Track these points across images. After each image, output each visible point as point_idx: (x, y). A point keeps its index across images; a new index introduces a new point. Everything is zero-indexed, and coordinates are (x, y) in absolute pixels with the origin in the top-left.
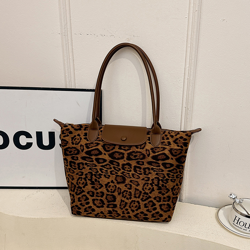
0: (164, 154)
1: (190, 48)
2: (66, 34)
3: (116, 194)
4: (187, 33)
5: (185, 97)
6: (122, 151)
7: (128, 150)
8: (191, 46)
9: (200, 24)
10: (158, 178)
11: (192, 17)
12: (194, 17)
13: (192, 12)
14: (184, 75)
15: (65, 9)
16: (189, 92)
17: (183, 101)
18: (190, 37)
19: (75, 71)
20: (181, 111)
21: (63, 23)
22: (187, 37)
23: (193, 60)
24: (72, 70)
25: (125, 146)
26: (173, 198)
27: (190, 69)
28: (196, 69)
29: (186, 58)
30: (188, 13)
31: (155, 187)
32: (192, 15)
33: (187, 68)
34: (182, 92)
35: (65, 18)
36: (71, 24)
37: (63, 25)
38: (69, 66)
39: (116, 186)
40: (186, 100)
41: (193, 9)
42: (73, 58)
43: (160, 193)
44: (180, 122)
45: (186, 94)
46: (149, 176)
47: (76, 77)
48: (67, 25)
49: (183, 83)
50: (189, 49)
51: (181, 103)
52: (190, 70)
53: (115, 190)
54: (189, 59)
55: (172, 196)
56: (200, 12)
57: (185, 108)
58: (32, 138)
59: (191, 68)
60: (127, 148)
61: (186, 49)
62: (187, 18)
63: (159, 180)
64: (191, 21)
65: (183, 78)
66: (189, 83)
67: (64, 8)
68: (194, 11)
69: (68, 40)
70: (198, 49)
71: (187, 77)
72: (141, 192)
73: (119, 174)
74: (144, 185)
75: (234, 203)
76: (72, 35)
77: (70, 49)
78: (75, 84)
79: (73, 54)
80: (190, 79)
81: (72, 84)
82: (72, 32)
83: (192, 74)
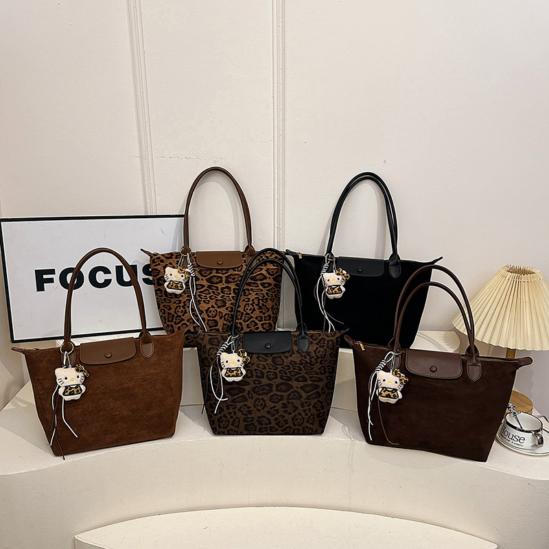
0: (261, 274)
1: (278, 170)
3: (217, 318)
6: (220, 275)
7: (226, 273)
8: (278, 167)
9: (284, 147)
10: (258, 298)
11: (276, 140)
12: (279, 140)
16: (279, 212)
17: (274, 221)
19: (157, 196)
20: (273, 231)
21: (144, 146)
22: (274, 159)
25: (222, 270)
26: (274, 317)
30: (273, 136)
31: (256, 307)
35: (146, 140)
36: (152, 147)
37: (144, 148)
38: (150, 191)
39: (217, 311)
40: (278, 220)
41: (278, 133)
42: (154, 182)
43: (261, 312)
45: (277, 214)
46: (249, 296)
48: (148, 148)
49: (273, 204)
51: (272, 224)
52: (279, 190)
53: (216, 314)
54: (277, 179)
55: (272, 315)
56: (284, 136)
57: (277, 228)
58: (111, 273)
60: (224, 272)
61: (274, 170)
62: (273, 141)
63: (259, 300)
64: (276, 144)
65: (273, 198)
66: (279, 203)
68: (278, 135)
69: (149, 163)
70: (284, 170)
71: (277, 197)
72: (242, 313)
73: (219, 298)
74: (245, 306)
76: (153, 158)
77: (151, 173)
78: (157, 211)
79: (154, 178)
80: (280, 199)
81: (154, 210)
82: (153, 155)
83: (281, 194)
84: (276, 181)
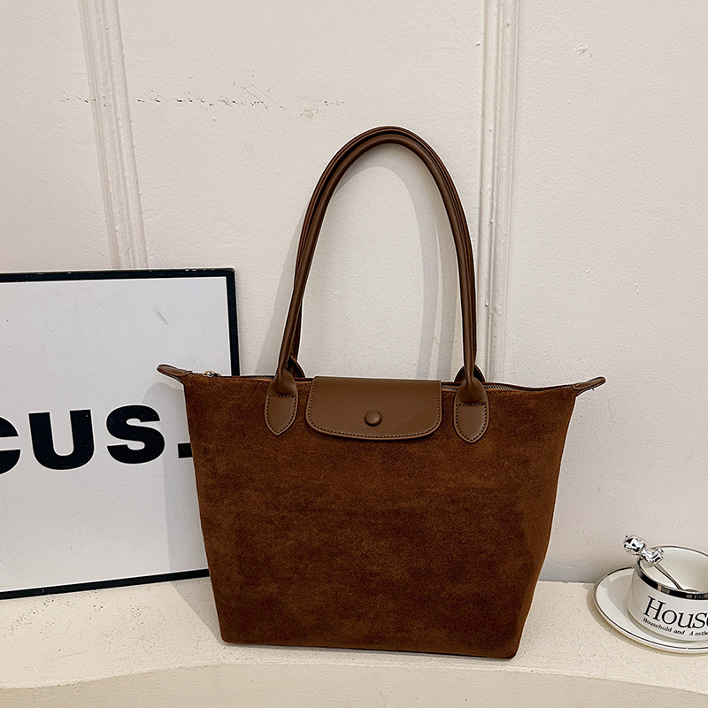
1: (495, 136)
2: (111, 102)
4: (484, 92)
5: (485, 275)
8: (495, 127)
9: (518, 64)
11: (495, 41)
12: (503, 43)
13: (495, 28)
14: (478, 212)
15: (102, 23)
16: (495, 261)
18: (492, 102)
19: (144, 216)
21: (100, 68)
22: (484, 101)
23: (504, 169)
24: (133, 214)
27: (497, 194)
28: (512, 194)
29: (482, 164)
30: (482, 31)
33: (487, 193)
35: (105, 50)
36: (124, 70)
37: (101, 74)
38: (124, 202)
40: (489, 285)
41: (498, 19)
42: (136, 174)
45: (487, 268)
47: (146, 234)
48: (112, 73)
49: (475, 238)
50: (490, 138)
52: (497, 198)
54: (491, 165)
56: (517, 29)
57: (486, 309)
58: (17, 435)
59: (498, 190)
61: (483, 136)
62: (482, 46)
64: (492, 55)
65: (477, 222)
66: (496, 237)
67: (99, 20)
68: (501, 27)
69: (117, 120)
70: (515, 135)
71: (488, 218)
75: (639, 563)
76: (130, 102)
77: (124, 149)
78: (146, 257)
79: (135, 163)
80: (497, 225)
81: (137, 255)
82: (127, 96)
83: (503, 209)
84: (488, 170)
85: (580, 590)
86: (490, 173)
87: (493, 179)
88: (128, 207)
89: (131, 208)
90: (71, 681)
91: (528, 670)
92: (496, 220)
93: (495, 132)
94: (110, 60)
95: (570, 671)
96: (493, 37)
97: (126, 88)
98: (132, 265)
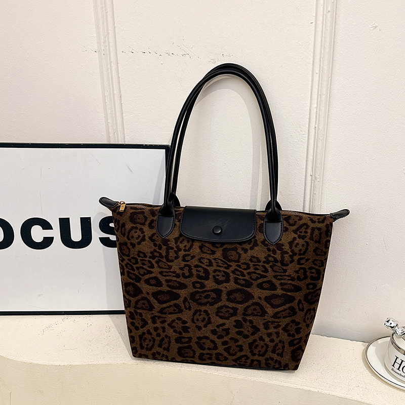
1: (319, 76)
2: (108, 53)
4: (314, 50)
5: (310, 158)
8: (320, 71)
9: (335, 34)
11: (321, 21)
12: (326, 22)
13: (322, 13)
14: (308, 120)
15: (104, 9)
16: (317, 150)
17: (307, 164)
18: (318, 56)
19: (124, 115)
20: (304, 182)
21: (102, 34)
22: (314, 56)
23: (324, 96)
24: (118, 114)
27: (319, 110)
28: (328, 111)
29: (311, 93)
30: (314, 15)
32: (321, 18)
33: (314, 110)
34: (306, 150)
35: (105, 24)
36: (115, 35)
37: (102, 37)
38: (113, 107)
40: (313, 164)
41: (324, 8)
42: (120, 92)
44: (302, 200)
45: (312, 153)
47: (125, 125)
48: (108, 37)
49: (307, 136)
50: (316, 78)
51: (303, 168)
52: (319, 113)
54: (317, 93)
56: (334, 14)
57: (311, 177)
58: (52, 229)
59: (320, 108)
61: (313, 76)
62: (314, 24)
64: (319, 29)
65: (307, 126)
66: (318, 135)
67: (102, 8)
68: (325, 12)
69: (111, 62)
70: (331, 76)
71: (314, 125)
75: (393, 335)
76: (118, 53)
77: (114, 78)
78: (124, 137)
79: (120, 87)
80: (319, 129)
81: (119, 136)
82: (116, 49)
83: (322, 119)
84: (315, 96)
85: (360, 346)
86: (316, 98)
87: (317, 102)
88: (115, 110)
89: (117, 111)
90: (66, 364)
91: (316, 390)
92: (318, 126)
93: (320, 74)
94: (108, 30)
95: (341, 394)
96: (320, 18)
97: (116, 45)
98: (116, 141)
